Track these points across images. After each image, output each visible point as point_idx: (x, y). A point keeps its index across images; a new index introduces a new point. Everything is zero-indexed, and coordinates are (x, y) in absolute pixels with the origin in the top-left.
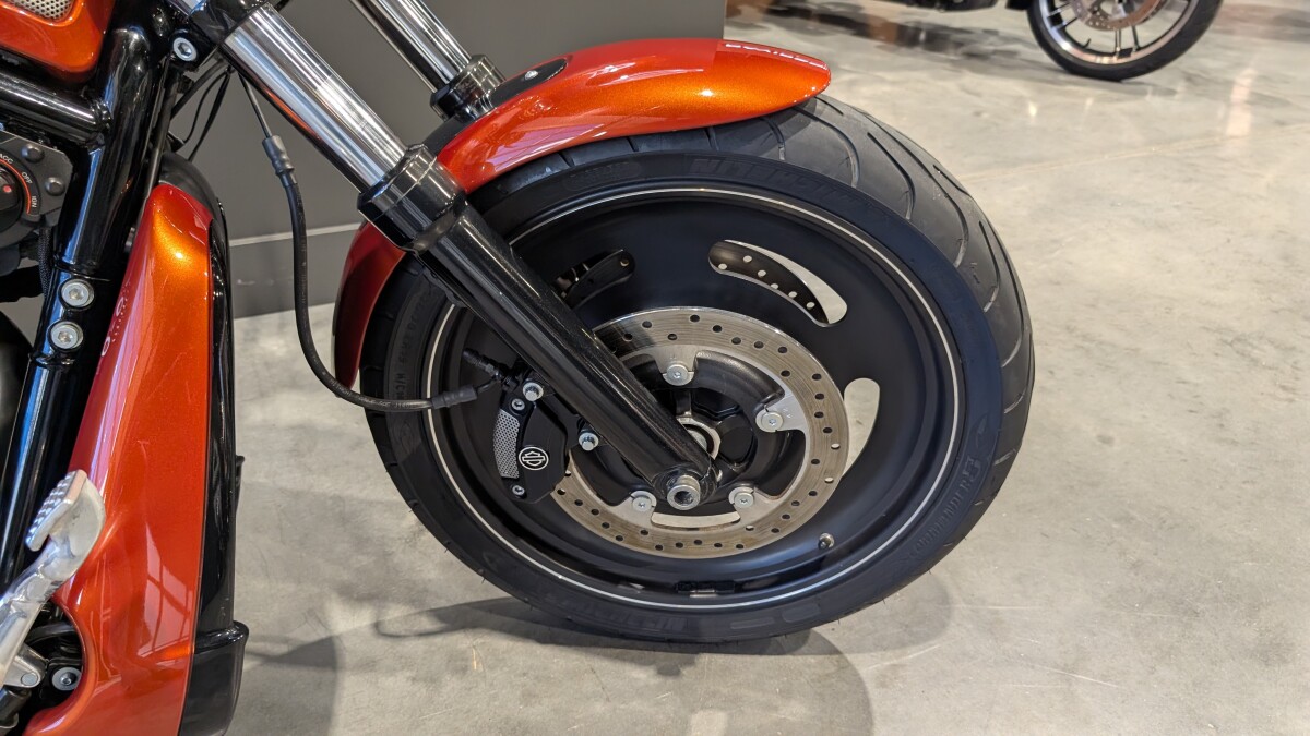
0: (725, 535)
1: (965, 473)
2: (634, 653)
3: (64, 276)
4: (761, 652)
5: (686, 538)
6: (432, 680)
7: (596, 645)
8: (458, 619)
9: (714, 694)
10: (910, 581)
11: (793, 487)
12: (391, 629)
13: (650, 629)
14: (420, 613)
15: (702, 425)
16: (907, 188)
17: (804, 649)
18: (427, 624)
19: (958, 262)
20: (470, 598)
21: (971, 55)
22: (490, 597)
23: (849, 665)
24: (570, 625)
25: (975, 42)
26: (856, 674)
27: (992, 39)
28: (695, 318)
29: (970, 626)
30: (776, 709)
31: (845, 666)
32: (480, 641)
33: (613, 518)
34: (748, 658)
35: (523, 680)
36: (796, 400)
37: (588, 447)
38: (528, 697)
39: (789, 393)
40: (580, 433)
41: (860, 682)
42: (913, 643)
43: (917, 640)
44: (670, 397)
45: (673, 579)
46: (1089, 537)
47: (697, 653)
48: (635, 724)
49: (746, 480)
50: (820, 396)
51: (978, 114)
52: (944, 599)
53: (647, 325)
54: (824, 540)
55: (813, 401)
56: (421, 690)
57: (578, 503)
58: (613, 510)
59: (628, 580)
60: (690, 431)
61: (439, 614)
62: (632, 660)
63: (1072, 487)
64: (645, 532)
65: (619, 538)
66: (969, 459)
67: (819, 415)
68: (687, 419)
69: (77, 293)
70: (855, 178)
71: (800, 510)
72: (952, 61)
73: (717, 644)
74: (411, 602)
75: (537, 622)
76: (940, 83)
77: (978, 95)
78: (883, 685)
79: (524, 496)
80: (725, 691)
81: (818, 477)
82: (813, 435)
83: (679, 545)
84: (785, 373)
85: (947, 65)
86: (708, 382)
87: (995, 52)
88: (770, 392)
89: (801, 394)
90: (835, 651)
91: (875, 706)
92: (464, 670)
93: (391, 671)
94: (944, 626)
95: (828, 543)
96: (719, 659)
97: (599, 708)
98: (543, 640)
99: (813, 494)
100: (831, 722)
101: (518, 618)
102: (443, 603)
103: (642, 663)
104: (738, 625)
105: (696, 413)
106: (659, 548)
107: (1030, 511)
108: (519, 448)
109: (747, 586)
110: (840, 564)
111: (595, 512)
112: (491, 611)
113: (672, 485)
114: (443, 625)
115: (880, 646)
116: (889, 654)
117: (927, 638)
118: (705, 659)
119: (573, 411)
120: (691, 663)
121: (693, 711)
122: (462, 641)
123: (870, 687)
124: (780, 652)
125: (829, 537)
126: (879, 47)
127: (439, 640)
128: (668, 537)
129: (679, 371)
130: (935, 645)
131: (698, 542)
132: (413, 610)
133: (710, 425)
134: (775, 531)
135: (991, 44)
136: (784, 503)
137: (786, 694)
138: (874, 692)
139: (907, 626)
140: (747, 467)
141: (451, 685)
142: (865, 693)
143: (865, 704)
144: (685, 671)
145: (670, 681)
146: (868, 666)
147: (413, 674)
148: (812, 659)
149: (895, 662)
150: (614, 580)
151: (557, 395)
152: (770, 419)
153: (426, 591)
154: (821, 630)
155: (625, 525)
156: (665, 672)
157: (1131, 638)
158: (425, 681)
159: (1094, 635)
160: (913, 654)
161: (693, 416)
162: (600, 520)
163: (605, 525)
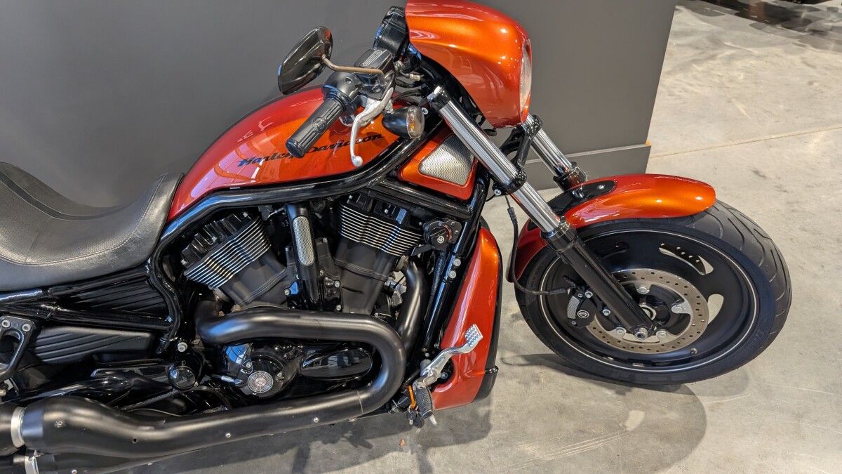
0: (653, 346)
1: (757, 335)
2: (606, 383)
3: (453, 257)
4: (659, 390)
5: (636, 346)
6: (526, 384)
7: (590, 378)
8: (533, 360)
9: (639, 404)
10: (729, 372)
11: (683, 333)
12: (508, 361)
13: (614, 376)
14: (518, 356)
15: (649, 308)
16: (742, 240)
17: (678, 391)
18: (522, 361)
19: (760, 265)
20: (537, 352)
21: (815, 32)
22: (545, 353)
23: (698, 400)
24: (580, 369)
25: (820, 19)
26: (701, 404)
27: (833, 16)
28: (653, 273)
29: (756, 391)
30: (665, 413)
31: (697, 400)
32: (543, 371)
33: (608, 335)
34: (654, 392)
35: (562, 388)
36: (689, 304)
37: (606, 314)
38: (564, 395)
39: (686, 301)
40: (603, 309)
41: (702, 408)
42: (728, 395)
43: (731, 394)
44: (638, 297)
45: (626, 358)
46: (823, 357)
47: (632, 387)
48: (607, 411)
49: (664, 328)
50: (698, 304)
51: (811, 83)
52: (746, 378)
53: (634, 273)
54: (693, 351)
55: (696, 306)
56: (523, 387)
57: (594, 328)
58: (608, 332)
59: (607, 356)
60: (644, 310)
61: (525, 357)
62: (605, 386)
63: (820, 331)
64: (619, 342)
65: (608, 342)
66: (759, 330)
67: (697, 310)
68: (643, 305)
69: (457, 262)
70: (722, 235)
71: (685, 341)
72: (800, 37)
73: (641, 385)
74: (514, 351)
75: (566, 366)
76: (790, 57)
77: (813, 67)
78: (712, 410)
79: (576, 325)
80: (644, 403)
81: (694, 330)
82: (694, 316)
83: (632, 348)
84: (686, 294)
85: (797, 41)
86: (654, 294)
87: (833, 28)
88: (677, 299)
89: (691, 301)
90: (693, 394)
91: (708, 418)
92: (538, 382)
93: (511, 378)
94: (744, 389)
95: (694, 352)
96: (642, 391)
97: (593, 403)
98: (569, 374)
99: (691, 336)
100: (688, 422)
101: (558, 363)
102: (527, 353)
103: (610, 388)
104: (651, 379)
105: (648, 303)
106: (624, 348)
107: (795, 341)
108: (577, 311)
109: (657, 364)
110: (699, 361)
111: (600, 332)
112: (546, 359)
113: (637, 331)
114: (528, 362)
115: (713, 394)
116: (717, 398)
117: (735, 393)
118: (636, 390)
119: (600, 300)
120: (630, 391)
121: (631, 410)
122: (536, 370)
123: (706, 410)
124: (668, 391)
125: (695, 349)
126: (752, 25)
127: (527, 368)
128: (629, 345)
129: (644, 289)
130: (738, 397)
131: (641, 348)
132: (515, 355)
133: (652, 308)
134: (673, 347)
135: (831, 21)
136: (679, 338)
137: (670, 408)
138: (708, 413)
139: (726, 387)
140: (665, 323)
141: (534, 387)
142: (704, 412)
143: (704, 417)
144: (627, 393)
145: (621, 397)
146: (706, 402)
147: (519, 380)
148: (682, 396)
149: (719, 401)
150: (602, 355)
151: (597, 296)
152: (677, 309)
153: (519, 347)
154: (688, 385)
155: (611, 338)
156: (618, 393)
157: (834, 406)
158: (523, 383)
159: (815, 402)
160: (727, 399)
161: (647, 304)
162: (602, 335)
163: (604, 337)
